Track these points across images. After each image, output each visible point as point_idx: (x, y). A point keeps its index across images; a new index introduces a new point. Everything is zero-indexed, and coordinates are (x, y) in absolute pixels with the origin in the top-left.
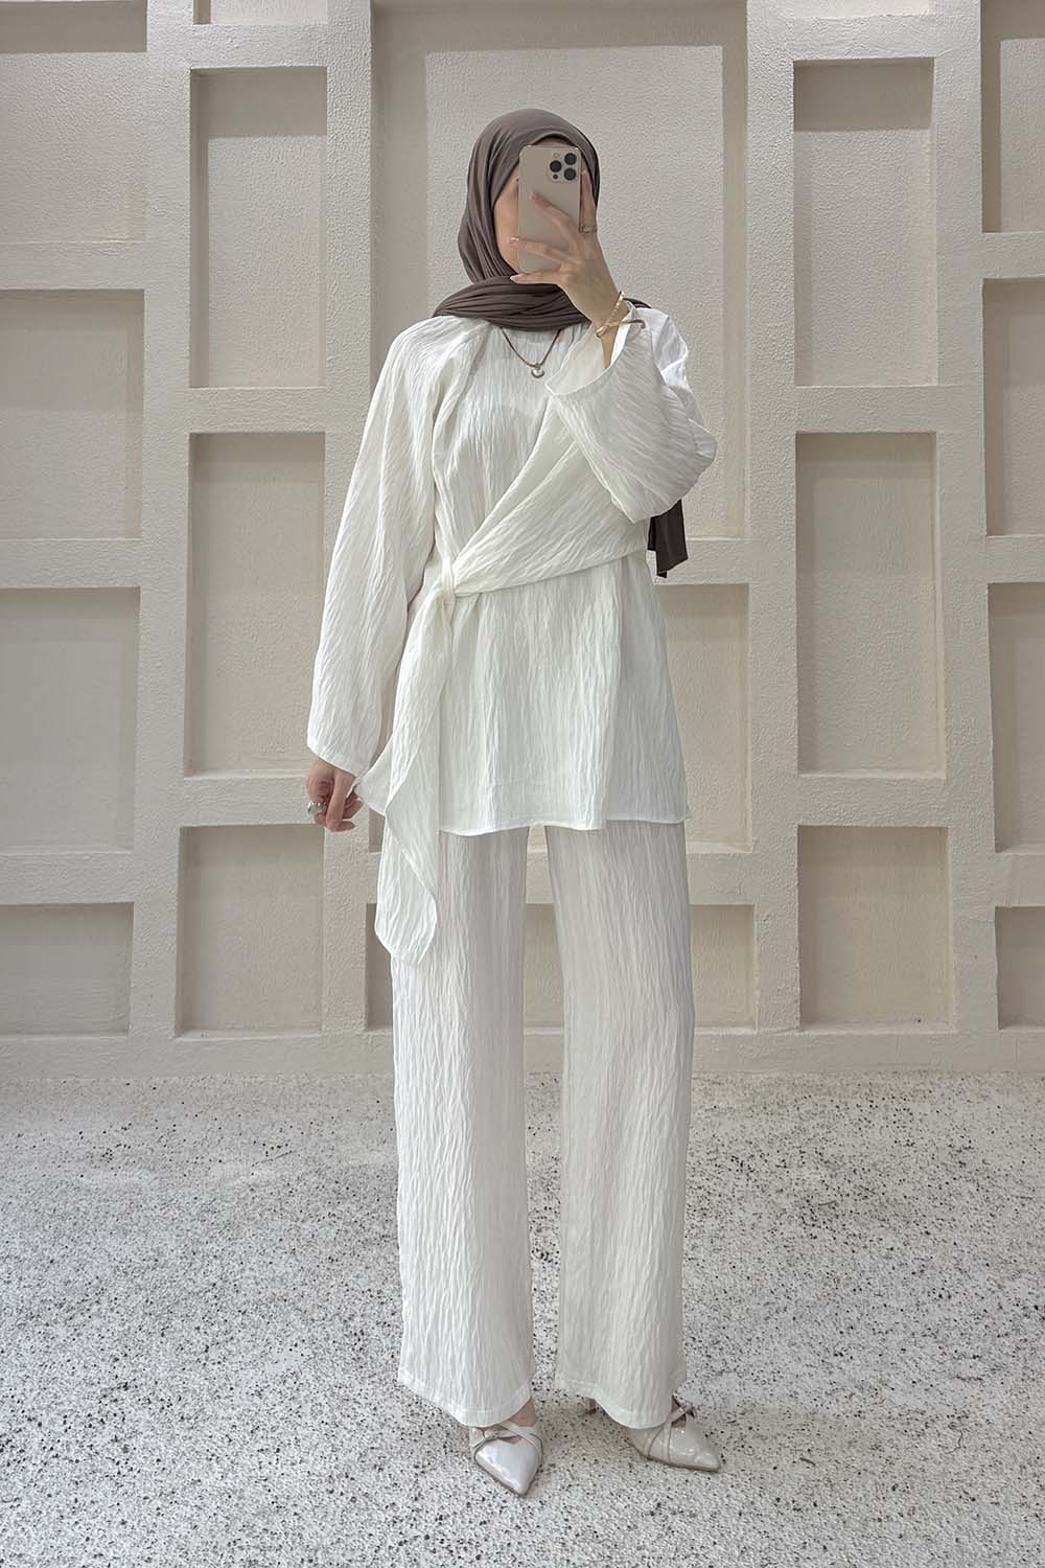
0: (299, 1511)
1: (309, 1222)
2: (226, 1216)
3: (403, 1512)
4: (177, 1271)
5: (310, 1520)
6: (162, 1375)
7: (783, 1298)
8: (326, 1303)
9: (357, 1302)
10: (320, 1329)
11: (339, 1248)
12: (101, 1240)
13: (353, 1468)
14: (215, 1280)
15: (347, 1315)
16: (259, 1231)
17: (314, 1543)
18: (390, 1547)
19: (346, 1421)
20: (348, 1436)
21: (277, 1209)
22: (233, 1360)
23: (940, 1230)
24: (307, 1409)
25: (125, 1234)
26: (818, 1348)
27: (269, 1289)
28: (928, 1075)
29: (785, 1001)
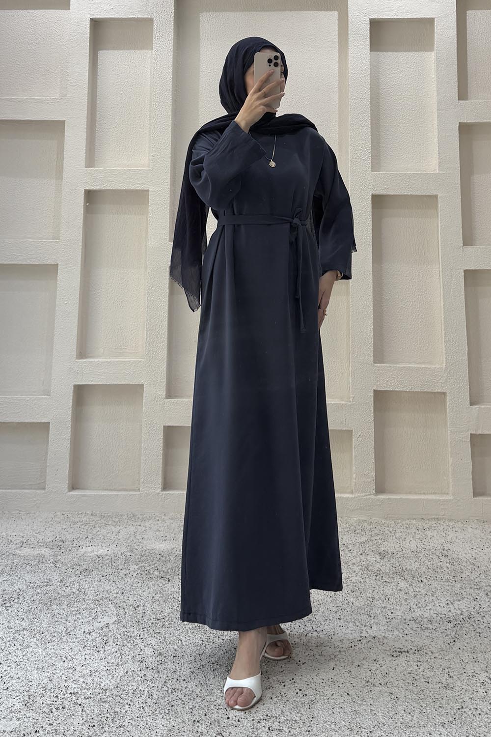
1: (124, 570)
4: (57, 587)
5: (105, 679)
8: (127, 601)
28: (439, 520)
29: (368, 480)
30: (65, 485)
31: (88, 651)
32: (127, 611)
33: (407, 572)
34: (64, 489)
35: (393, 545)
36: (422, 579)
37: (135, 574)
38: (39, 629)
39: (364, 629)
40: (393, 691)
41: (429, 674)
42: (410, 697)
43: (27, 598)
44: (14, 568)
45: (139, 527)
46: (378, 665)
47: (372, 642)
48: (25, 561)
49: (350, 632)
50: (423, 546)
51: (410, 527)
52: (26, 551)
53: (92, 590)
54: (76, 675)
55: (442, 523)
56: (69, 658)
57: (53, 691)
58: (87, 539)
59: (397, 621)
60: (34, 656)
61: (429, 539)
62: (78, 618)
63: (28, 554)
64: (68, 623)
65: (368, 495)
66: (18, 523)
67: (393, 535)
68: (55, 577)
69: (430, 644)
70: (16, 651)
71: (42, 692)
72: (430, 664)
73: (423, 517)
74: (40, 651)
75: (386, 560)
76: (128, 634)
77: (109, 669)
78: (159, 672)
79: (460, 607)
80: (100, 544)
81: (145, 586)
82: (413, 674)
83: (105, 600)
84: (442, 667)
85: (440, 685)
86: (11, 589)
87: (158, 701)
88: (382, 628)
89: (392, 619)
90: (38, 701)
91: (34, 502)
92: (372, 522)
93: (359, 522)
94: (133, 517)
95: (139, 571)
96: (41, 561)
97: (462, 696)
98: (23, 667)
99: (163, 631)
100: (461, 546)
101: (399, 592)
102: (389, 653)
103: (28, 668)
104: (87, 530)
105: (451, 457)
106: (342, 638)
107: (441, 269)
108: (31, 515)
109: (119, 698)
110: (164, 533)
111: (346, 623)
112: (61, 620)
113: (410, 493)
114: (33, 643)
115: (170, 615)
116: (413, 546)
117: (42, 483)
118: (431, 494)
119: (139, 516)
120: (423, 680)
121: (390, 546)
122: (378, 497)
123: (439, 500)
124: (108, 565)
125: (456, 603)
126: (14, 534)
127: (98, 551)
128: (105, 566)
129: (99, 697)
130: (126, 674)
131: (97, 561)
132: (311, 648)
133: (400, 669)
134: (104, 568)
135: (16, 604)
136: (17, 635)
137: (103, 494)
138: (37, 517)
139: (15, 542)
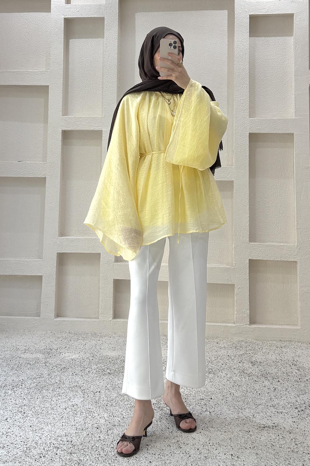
0: (71, 436)
1: (88, 369)
2: (63, 366)
3: (102, 438)
4: (46, 379)
5: (74, 438)
6: (37, 403)
7: (229, 394)
8: (89, 389)
9: (99, 389)
10: (86, 394)
11: (96, 375)
12: (25, 370)
13: (89, 428)
14: (57, 381)
15: (95, 392)
16: (73, 370)
17: (75, 444)
18: (96, 446)
19: (90, 417)
20: (89, 420)
21: (79, 365)
22: (60, 401)
23: (283, 381)
24: (79, 413)
25: (33, 369)
26: (236, 408)
27: (73, 384)
28: (291, 342)
29: (244, 315)
30: (52, 315)
31: (65, 420)
32: (89, 395)
33: (269, 375)
34: (52, 317)
35: (260, 357)
36: (279, 380)
37: (95, 371)
38: (34, 405)
39: (241, 411)
40: (258, 452)
41: (282, 443)
42: (269, 457)
43: (27, 385)
44: (20, 366)
45: (98, 341)
46: (249, 435)
47: (246, 420)
48: (27, 362)
49: (232, 413)
50: (280, 358)
51: (272, 346)
52: (28, 355)
53: (68, 381)
54: (56, 435)
55: (294, 344)
56: (52, 424)
57: (41, 445)
58: (66, 348)
59: (262, 407)
60: (30, 422)
61: (284, 354)
62: (59, 399)
63: (29, 357)
64: (52, 401)
65: (245, 325)
66: (23, 337)
67: (261, 350)
68: (46, 372)
69: (283, 423)
70: (19, 419)
71: (35, 445)
72: (283, 436)
73: (281, 339)
74: (34, 420)
75: (256, 366)
76: (90, 410)
77: (77, 432)
78: (108, 435)
79: (303, 399)
80: (74, 351)
81: (101, 379)
82: (272, 441)
83: (76, 388)
84: (292, 438)
85: (289, 450)
86: (17, 379)
87: (107, 454)
88: (252, 411)
89: (259, 405)
90: (32, 451)
91: (34, 325)
92: (248, 341)
93: (239, 342)
94: (94, 335)
95: (98, 369)
96: (37, 362)
97: (303, 458)
98: (24, 429)
99: (111, 409)
100: (305, 359)
101: (264, 388)
102: (256, 428)
103: (27, 430)
104: (66, 342)
105: (300, 302)
106: (226, 416)
107: (295, 182)
108: (31, 332)
109: (83, 451)
110: (114, 345)
111: (229, 407)
112: (48, 400)
113: (272, 324)
114: (30, 414)
115: (116, 398)
116: (274, 358)
117: (38, 313)
118: (286, 325)
119: (99, 334)
120: (278, 446)
121: (259, 357)
122: (251, 326)
123: (291, 329)
124: (78, 365)
125: (301, 396)
126: (21, 344)
127: (72, 355)
128: (76, 366)
129: (70, 450)
130: (87, 436)
131: (72, 362)
132: (205, 422)
133: (263, 438)
134: (76, 367)
135: (20, 389)
136: (20, 409)
137: (76, 320)
138: (35, 333)
139: (21, 349)
